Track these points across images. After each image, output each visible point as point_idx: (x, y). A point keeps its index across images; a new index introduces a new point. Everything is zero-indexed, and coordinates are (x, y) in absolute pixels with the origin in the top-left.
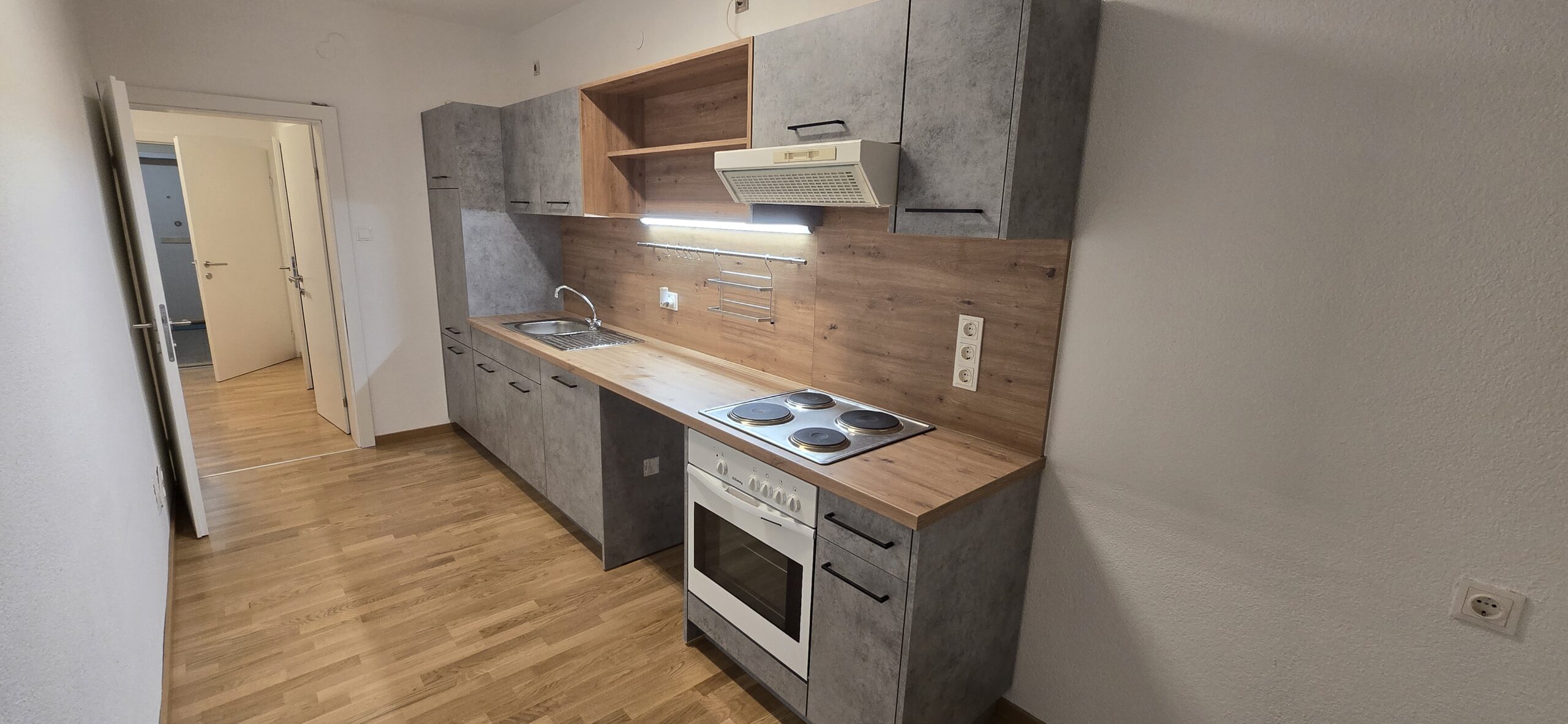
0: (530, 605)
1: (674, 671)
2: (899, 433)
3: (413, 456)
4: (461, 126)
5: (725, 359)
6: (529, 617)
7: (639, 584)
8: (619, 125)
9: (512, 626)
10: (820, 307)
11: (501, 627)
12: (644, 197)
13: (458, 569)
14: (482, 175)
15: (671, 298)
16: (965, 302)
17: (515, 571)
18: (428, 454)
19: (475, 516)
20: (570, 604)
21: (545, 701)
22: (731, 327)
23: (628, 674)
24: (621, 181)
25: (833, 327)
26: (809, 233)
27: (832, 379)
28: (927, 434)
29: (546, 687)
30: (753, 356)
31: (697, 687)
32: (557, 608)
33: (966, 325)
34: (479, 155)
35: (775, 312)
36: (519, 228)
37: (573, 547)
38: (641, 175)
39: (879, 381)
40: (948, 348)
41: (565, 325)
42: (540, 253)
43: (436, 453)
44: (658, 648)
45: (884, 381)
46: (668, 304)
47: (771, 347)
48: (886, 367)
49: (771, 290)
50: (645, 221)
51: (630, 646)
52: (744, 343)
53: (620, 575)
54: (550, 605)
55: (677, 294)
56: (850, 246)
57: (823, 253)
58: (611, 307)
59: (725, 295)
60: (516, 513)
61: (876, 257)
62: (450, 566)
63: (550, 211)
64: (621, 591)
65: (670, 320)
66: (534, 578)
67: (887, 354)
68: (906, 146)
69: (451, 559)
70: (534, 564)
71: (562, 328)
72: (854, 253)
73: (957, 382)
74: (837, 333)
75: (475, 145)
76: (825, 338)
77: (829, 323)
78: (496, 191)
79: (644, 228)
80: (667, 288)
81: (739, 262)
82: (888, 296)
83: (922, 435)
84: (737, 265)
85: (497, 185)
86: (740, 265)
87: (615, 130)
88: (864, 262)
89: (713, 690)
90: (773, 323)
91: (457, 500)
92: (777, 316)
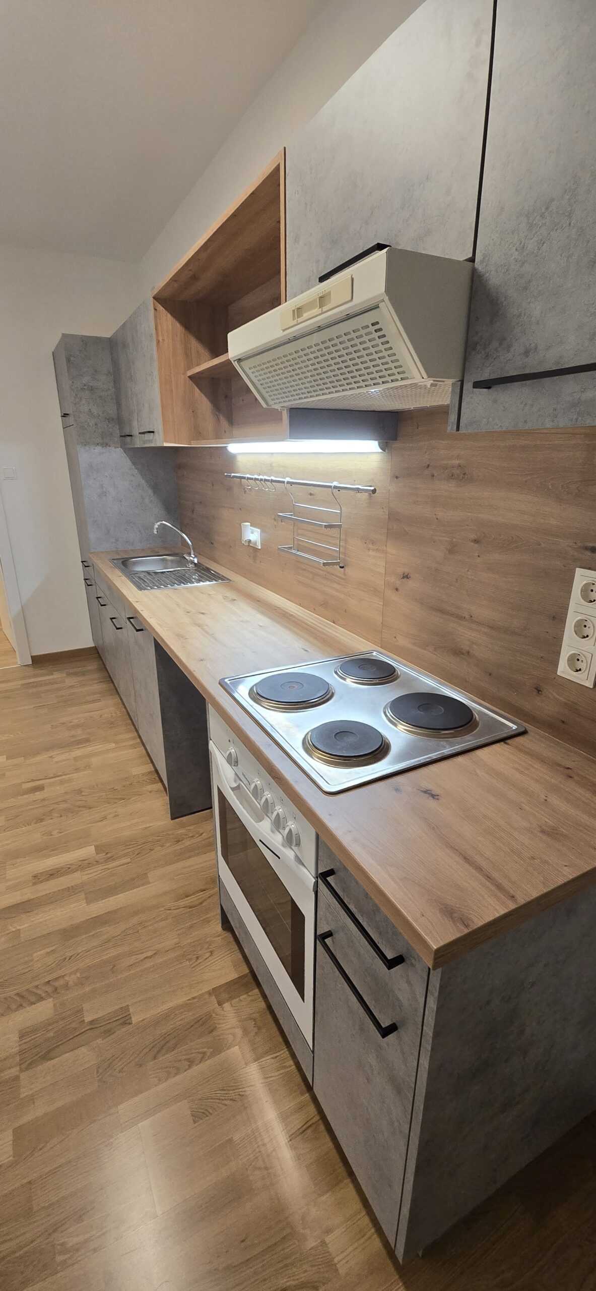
0: (89, 851)
1: (198, 961)
2: (467, 737)
3: (56, 676)
4: (72, 359)
5: (300, 605)
6: (83, 865)
7: (199, 839)
8: (199, 338)
9: (63, 875)
10: (391, 550)
11: (53, 874)
12: (231, 421)
13: (44, 800)
14: (95, 410)
15: (253, 535)
16: (586, 548)
17: (90, 808)
18: (69, 674)
19: (79, 743)
20: (126, 855)
21: (57, 979)
22: (305, 570)
23: (151, 957)
24: (204, 403)
25: (406, 577)
26: (381, 451)
27: (403, 642)
28: (508, 741)
29: (65, 959)
30: (325, 605)
31: (215, 991)
32: (112, 859)
33: (586, 584)
34: (92, 389)
35: (345, 554)
36: (134, 463)
37: (149, 788)
38: (226, 396)
39: (458, 652)
40: (554, 618)
41: (172, 561)
42: (155, 488)
43: (75, 674)
44: (191, 927)
45: (463, 654)
46: (250, 541)
47: (342, 596)
48: (466, 635)
49: (339, 526)
50: (234, 448)
51: (166, 919)
52: (316, 589)
53: (183, 826)
54: (107, 853)
55: (259, 530)
56: (428, 466)
57: (397, 477)
58: (212, 544)
59: (300, 531)
60: (116, 742)
61: (461, 480)
62: (38, 795)
63: (144, 442)
64: (179, 846)
65: (255, 558)
66: (104, 818)
67: (467, 617)
68: (482, 262)
69: (40, 788)
70: (109, 803)
71: (170, 564)
72: (433, 476)
73: (563, 669)
74: (411, 584)
75: (85, 380)
76: (397, 589)
77: (401, 570)
78: (110, 425)
79: (232, 458)
80: (249, 524)
81: (311, 491)
82: (473, 536)
83: (502, 743)
84: (309, 496)
85: (110, 420)
86: (312, 497)
87: (194, 344)
88: (447, 488)
89: (231, 998)
90: (342, 567)
91: (72, 724)
92: (347, 558)
